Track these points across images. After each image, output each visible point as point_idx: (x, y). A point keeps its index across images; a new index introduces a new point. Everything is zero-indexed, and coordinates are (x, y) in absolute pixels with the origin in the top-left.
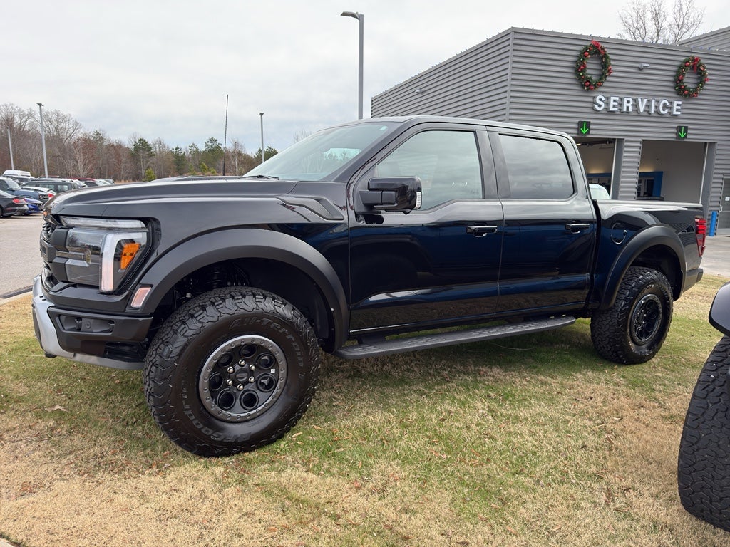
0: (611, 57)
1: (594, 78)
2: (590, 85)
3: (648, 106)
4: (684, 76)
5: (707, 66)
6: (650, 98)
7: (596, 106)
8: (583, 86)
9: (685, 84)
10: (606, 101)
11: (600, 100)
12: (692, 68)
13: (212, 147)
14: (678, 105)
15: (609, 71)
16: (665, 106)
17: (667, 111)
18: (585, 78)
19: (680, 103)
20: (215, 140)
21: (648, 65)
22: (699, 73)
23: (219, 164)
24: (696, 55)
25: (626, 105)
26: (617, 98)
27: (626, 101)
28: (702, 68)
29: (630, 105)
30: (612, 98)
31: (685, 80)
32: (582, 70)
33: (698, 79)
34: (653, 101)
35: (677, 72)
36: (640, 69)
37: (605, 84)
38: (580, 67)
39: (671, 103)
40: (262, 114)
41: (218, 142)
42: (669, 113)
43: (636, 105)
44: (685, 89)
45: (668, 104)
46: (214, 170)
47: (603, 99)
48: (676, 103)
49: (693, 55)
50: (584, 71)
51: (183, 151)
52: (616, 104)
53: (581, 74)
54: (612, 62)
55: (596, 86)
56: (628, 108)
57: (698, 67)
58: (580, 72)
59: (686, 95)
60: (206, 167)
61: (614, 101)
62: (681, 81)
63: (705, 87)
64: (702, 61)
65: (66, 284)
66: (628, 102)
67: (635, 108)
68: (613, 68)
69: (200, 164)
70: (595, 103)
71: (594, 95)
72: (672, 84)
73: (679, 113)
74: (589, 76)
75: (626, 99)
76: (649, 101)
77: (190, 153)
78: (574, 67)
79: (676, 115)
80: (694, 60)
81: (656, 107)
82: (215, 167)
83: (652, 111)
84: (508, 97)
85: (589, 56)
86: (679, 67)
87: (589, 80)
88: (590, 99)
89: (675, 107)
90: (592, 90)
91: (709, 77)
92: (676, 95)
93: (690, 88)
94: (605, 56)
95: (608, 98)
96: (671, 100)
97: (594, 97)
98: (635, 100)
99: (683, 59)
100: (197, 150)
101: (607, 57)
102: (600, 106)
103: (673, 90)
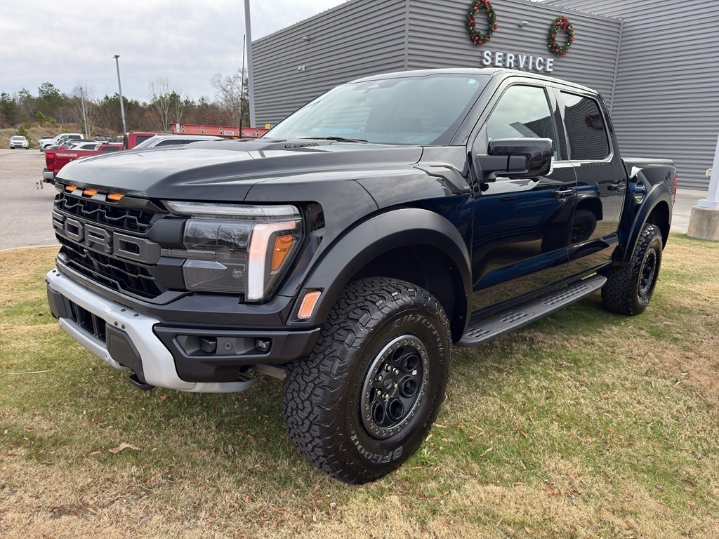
0: (496, 13)
1: (482, 33)
2: (479, 40)
3: (527, 63)
4: (555, 35)
5: (574, 27)
6: (528, 55)
7: (484, 60)
8: (472, 40)
9: (557, 43)
10: (492, 57)
11: (488, 54)
12: (562, 27)
13: (47, 93)
14: (550, 62)
15: (494, 27)
16: (540, 63)
17: (542, 67)
18: (475, 32)
19: (552, 60)
20: (51, 86)
21: (527, 22)
22: (567, 33)
23: (59, 113)
24: (564, 15)
25: (509, 60)
26: (502, 54)
27: (508, 57)
28: (569, 28)
29: (512, 61)
30: (498, 54)
31: (557, 39)
32: (472, 24)
33: (566, 38)
34: (531, 57)
35: (550, 31)
36: (520, 26)
37: (492, 39)
38: (470, 22)
39: (545, 60)
40: (117, 57)
41: (55, 87)
42: (543, 69)
43: (517, 61)
44: (557, 47)
45: (542, 61)
46: (55, 120)
47: (490, 54)
48: (549, 60)
49: (562, 15)
50: (473, 25)
51: (12, 97)
52: (501, 59)
53: (471, 28)
54: (497, 18)
55: (484, 41)
56: (510, 63)
57: (567, 27)
58: (470, 26)
59: (557, 53)
60: (44, 116)
61: (499, 56)
62: (553, 39)
63: (572, 46)
64: (570, 21)
65: (180, 294)
66: (511, 58)
67: (516, 64)
68: (498, 24)
69: (35, 113)
70: (482, 57)
71: (482, 49)
72: (546, 43)
73: (551, 70)
74: (478, 31)
75: (509, 55)
76: (527, 58)
77: (21, 99)
78: (464, 21)
79: (549, 72)
80: (564, 20)
81: (533, 64)
82: (53, 116)
83: (530, 68)
84: (406, 49)
85: (478, 11)
86: (552, 25)
87: (478, 35)
88: (479, 54)
89: (549, 64)
90: (480, 44)
91: (575, 37)
92: (548, 53)
93: (560, 47)
94: (492, 11)
95: (493, 53)
96: (545, 57)
97: (482, 52)
98: (516, 56)
99: (554, 18)
100: (29, 97)
101: (493, 13)
102: (487, 61)
103: (546, 48)
